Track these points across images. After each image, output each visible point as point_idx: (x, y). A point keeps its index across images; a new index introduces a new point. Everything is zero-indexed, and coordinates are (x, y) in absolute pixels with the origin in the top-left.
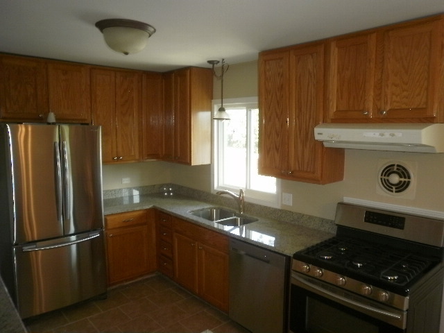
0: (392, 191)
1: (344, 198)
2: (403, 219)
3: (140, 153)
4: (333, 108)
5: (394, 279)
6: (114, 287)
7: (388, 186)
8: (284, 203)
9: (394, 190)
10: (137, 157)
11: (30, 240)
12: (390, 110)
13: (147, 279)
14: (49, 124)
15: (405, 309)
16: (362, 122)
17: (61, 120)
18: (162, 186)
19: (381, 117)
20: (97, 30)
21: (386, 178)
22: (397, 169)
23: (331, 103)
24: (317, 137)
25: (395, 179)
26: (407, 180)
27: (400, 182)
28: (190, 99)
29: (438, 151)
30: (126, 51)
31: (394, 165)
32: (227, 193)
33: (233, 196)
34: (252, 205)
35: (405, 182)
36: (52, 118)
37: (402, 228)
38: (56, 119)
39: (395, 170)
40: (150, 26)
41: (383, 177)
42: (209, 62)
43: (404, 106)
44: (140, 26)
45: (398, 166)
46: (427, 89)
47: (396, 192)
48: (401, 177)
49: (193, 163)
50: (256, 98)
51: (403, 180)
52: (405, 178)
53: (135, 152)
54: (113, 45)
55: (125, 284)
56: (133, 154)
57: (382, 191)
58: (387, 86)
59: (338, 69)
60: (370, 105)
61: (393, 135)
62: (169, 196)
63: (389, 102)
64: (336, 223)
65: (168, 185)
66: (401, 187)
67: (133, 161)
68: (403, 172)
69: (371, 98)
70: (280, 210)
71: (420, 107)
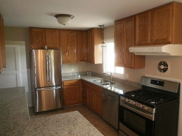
0: (161, 72)
1: (146, 75)
2: (164, 82)
3: (77, 59)
4: (137, 40)
5: (154, 103)
6: (67, 106)
7: (160, 70)
8: (126, 77)
9: (162, 71)
10: (76, 61)
11: (41, 87)
12: (156, 40)
13: (79, 105)
14: (45, 49)
15: (153, 113)
16: (147, 45)
17: (50, 48)
18: (87, 72)
19: (153, 43)
20: (55, 18)
21: (159, 67)
22: (163, 63)
23: (137, 39)
24: (130, 51)
25: (162, 67)
26: (167, 67)
27: (164, 68)
28: (94, 40)
29: (172, 55)
30: (64, 24)
31: (162, 62)
32: (107, 74)
33: (109, 75)
34: (115, 78)
35: (166, 68)
36: (46, 47)
37: (163, 86)
38: (47, 48)
39: (162, 63)
40: (71, 15)
41: (158, 67)
42: (99, 26)
43: (160, 38)
44: (68, 16)
45: (164, 62)
46: (167, 31)
47: (163, 72)
48: (164, 66)
49: (95, 63)
50: (114, 39)
51: (165, 67)
52: (166, 66)
53: (75, 59)
54: (60, 22)
55: (71, 106)
56: (74, 60)
57: (158, 72)
58: (154, 31)
59: (139, 25)
60: (149, 38)
61: (153, 49)
62: (89, 76)
63: (155, 37)
64: (141, 84)
65: (89, 72)
66: (165, 70)
67: (75, 63)
68: (165, 64)
69: (149, 36)
70: (124, 80)
71: (166, 38)
